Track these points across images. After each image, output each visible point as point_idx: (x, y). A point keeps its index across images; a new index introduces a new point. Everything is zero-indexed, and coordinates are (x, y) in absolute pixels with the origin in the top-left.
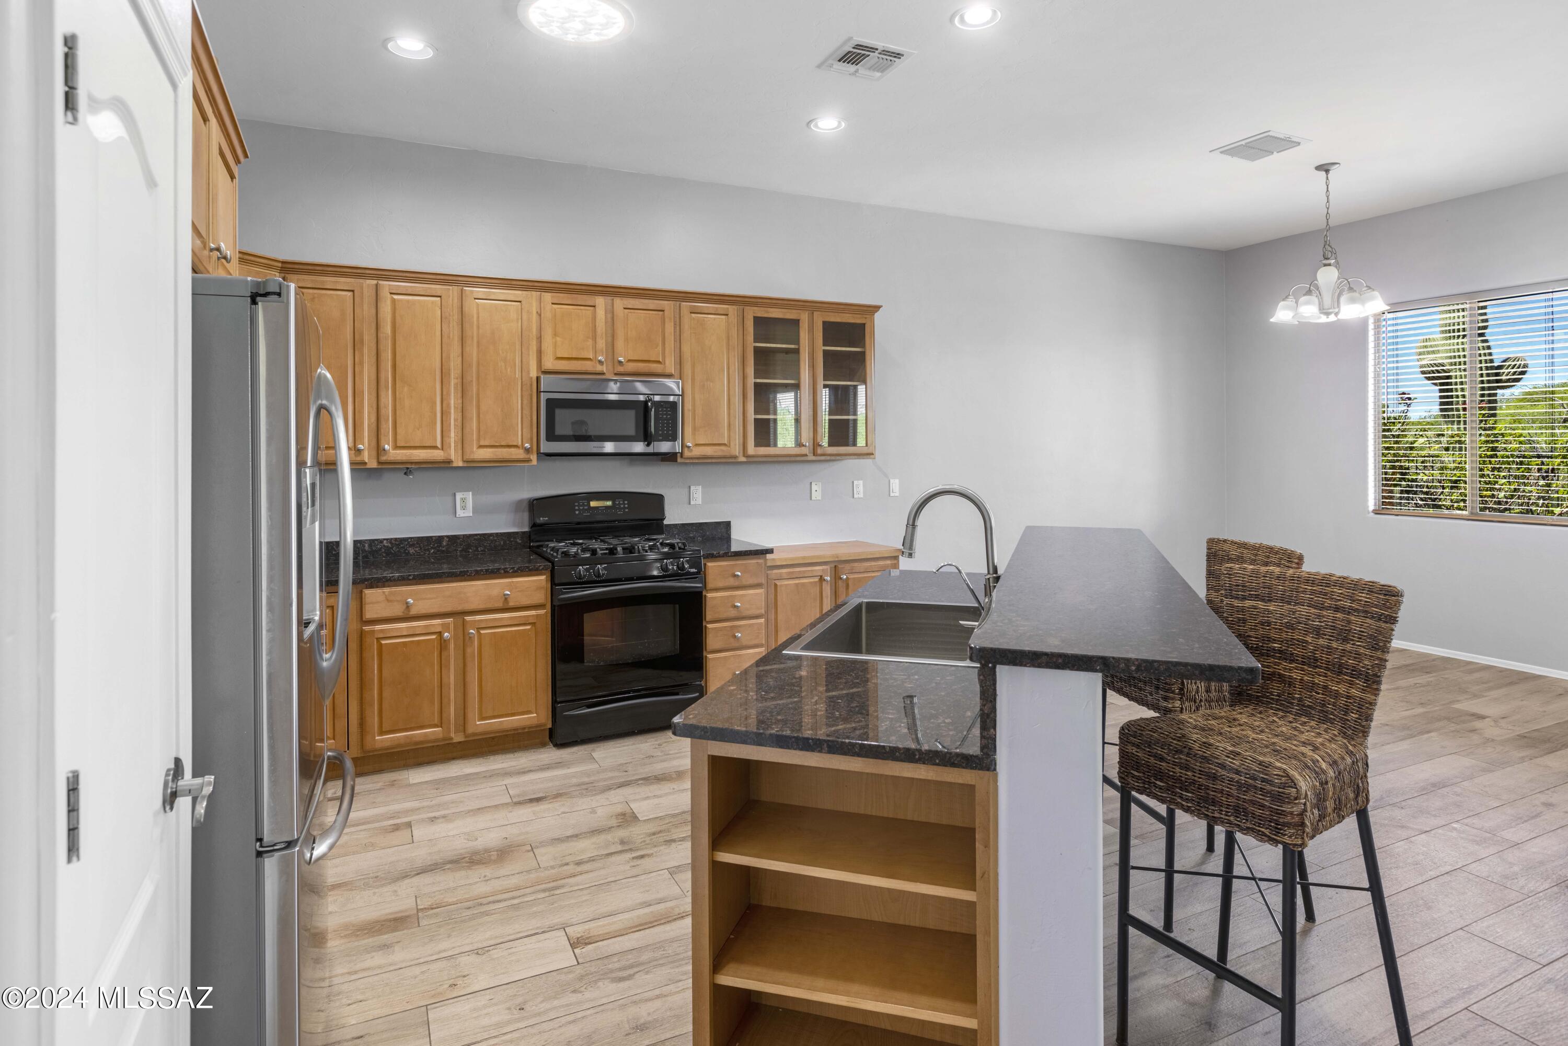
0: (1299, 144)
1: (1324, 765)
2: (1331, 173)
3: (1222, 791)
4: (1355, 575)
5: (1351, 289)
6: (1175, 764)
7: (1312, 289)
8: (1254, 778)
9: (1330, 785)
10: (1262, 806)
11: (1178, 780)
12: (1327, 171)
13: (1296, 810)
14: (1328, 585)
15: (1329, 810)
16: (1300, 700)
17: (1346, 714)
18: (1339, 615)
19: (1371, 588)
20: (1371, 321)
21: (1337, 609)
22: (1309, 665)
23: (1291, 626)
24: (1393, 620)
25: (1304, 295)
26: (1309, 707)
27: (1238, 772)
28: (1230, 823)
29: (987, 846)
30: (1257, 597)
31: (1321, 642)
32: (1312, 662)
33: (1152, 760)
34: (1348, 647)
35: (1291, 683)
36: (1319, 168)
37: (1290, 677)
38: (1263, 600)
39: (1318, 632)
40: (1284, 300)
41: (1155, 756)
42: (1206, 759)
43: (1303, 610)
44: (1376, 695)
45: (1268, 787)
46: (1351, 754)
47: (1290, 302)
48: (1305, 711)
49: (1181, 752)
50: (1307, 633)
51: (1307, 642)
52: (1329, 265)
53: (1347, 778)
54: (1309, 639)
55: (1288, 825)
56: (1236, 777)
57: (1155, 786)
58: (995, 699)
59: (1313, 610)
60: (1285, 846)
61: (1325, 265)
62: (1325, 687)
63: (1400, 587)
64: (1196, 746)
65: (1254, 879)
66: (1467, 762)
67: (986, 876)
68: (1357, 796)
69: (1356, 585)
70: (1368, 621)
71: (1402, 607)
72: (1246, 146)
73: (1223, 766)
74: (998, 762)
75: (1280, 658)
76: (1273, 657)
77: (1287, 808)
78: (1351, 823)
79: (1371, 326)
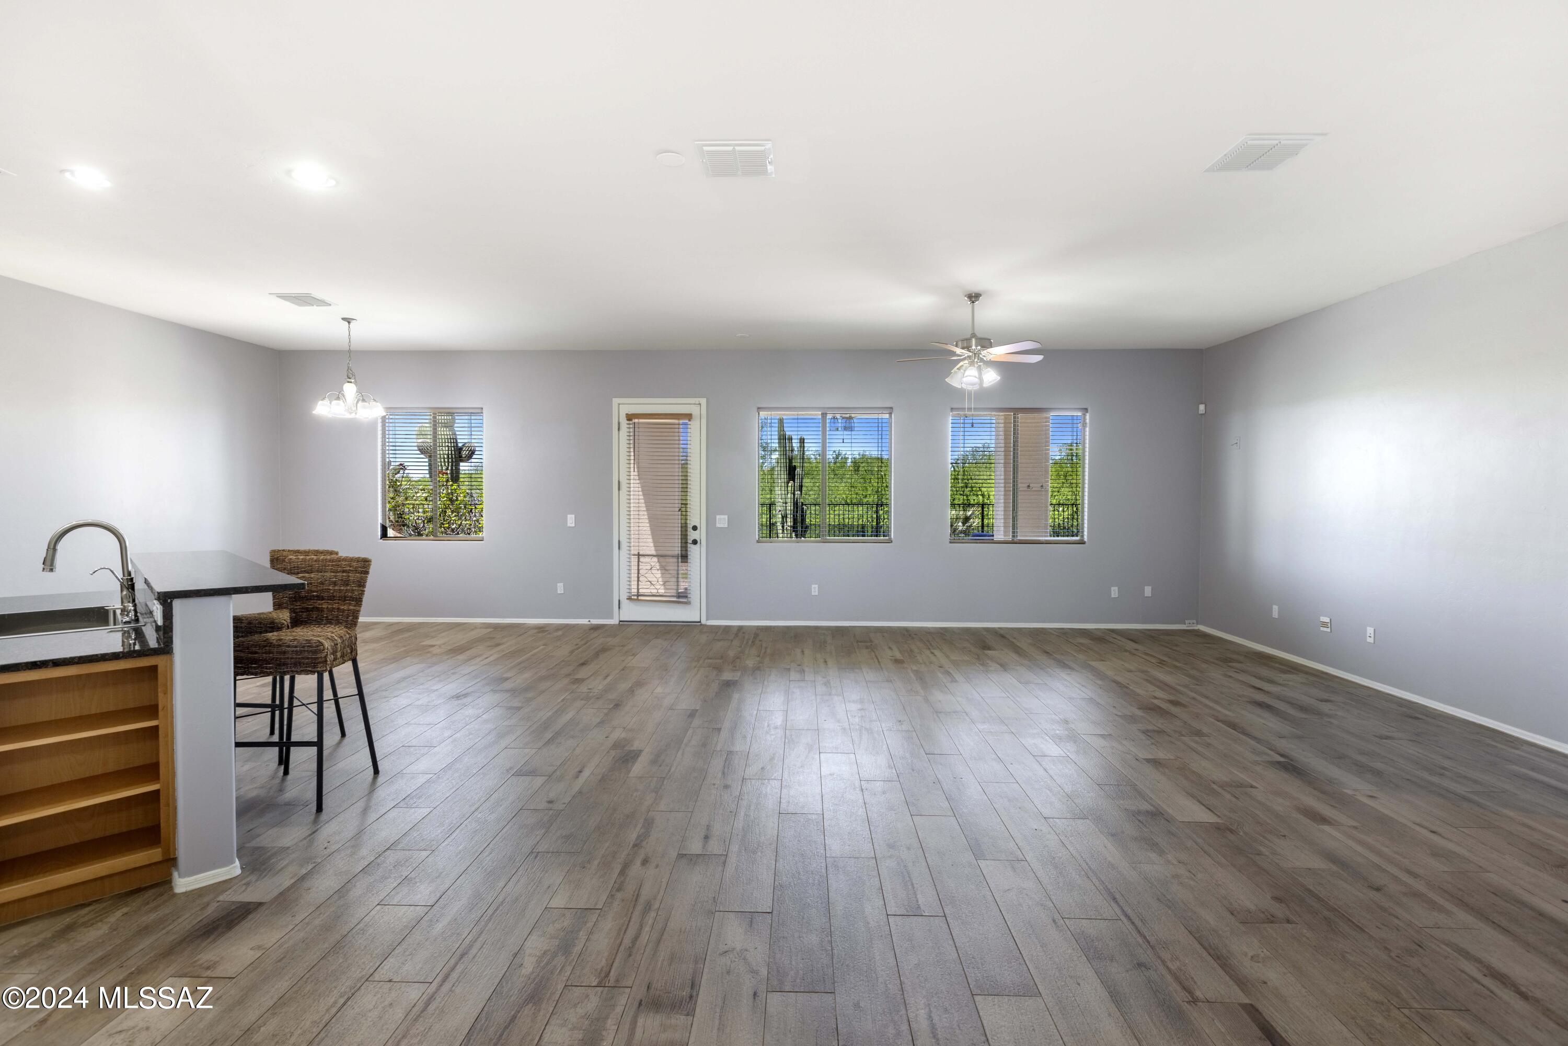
0: (330, 305)
1: (336, 638)
2: (352, 324)
3: (288, 658)
4: (351, 555)
5: (364, 400)
6: (263, 653)
7: (339, 396)
8: (304, 647)
9: (339, 645)
10: (308, 658)
11: (265, 660)
12: (349, 323)
13: (323, 655)
14: (340, 561)
15: (339, 656)
16: (327, 617)
17: (348, 618)
18: (344, 574)
19: (358, 560)
20: (380, 421)
21: (344, 571)
22: (331, 600)
23: (322, 583)
24: (367, 573)
25: (335, 400)
26: (331, 619)
27: (296, 647)
28: (292, 671)
29: (165, 693)
30: (305, 572)
31: (336, 588)
32: (332, 598)
33: (250, 655)
34: (348, 588)
35: (322, 610)
36: (343, 319)
37: (322, 608)
38: (308, 573)
39: (335, 584)
40: (322, 400)
41: (251, 653)
42: (280, 646)
43: (328, 574)
44: (360, 607)
45: (311, 649)
46: (349, 634)
47: (326, 402)
48: (329, 622)
49: (266, 646)
50: (330, 585)
51: (330, 589)
52: (351, 382)
53: (347, 643)
54: (331, 588)
55: (320, 663)
56: (295, 649)
57: (251, 667)
58: (172, 618)
59: (333, 574)
60: (318, 672)
61: (348, 382)
62: (338, 609)
63: (370, 558)
64: (275, 642)
65: (304, 705)
66: (422, 666)
67: (165, 708)
68: (351, 652)
69: (352, 560)
70: (357, 575)
71: (371, 567)
72: (295, 297)
73: (289, 646)
74: (174, 648)
75: (317, 600)
76: (314, 600)
77: (319, 656)
78: (349, 665)
79: (380, 425)
